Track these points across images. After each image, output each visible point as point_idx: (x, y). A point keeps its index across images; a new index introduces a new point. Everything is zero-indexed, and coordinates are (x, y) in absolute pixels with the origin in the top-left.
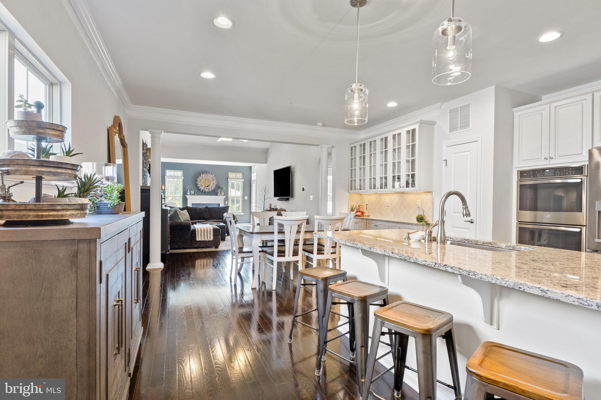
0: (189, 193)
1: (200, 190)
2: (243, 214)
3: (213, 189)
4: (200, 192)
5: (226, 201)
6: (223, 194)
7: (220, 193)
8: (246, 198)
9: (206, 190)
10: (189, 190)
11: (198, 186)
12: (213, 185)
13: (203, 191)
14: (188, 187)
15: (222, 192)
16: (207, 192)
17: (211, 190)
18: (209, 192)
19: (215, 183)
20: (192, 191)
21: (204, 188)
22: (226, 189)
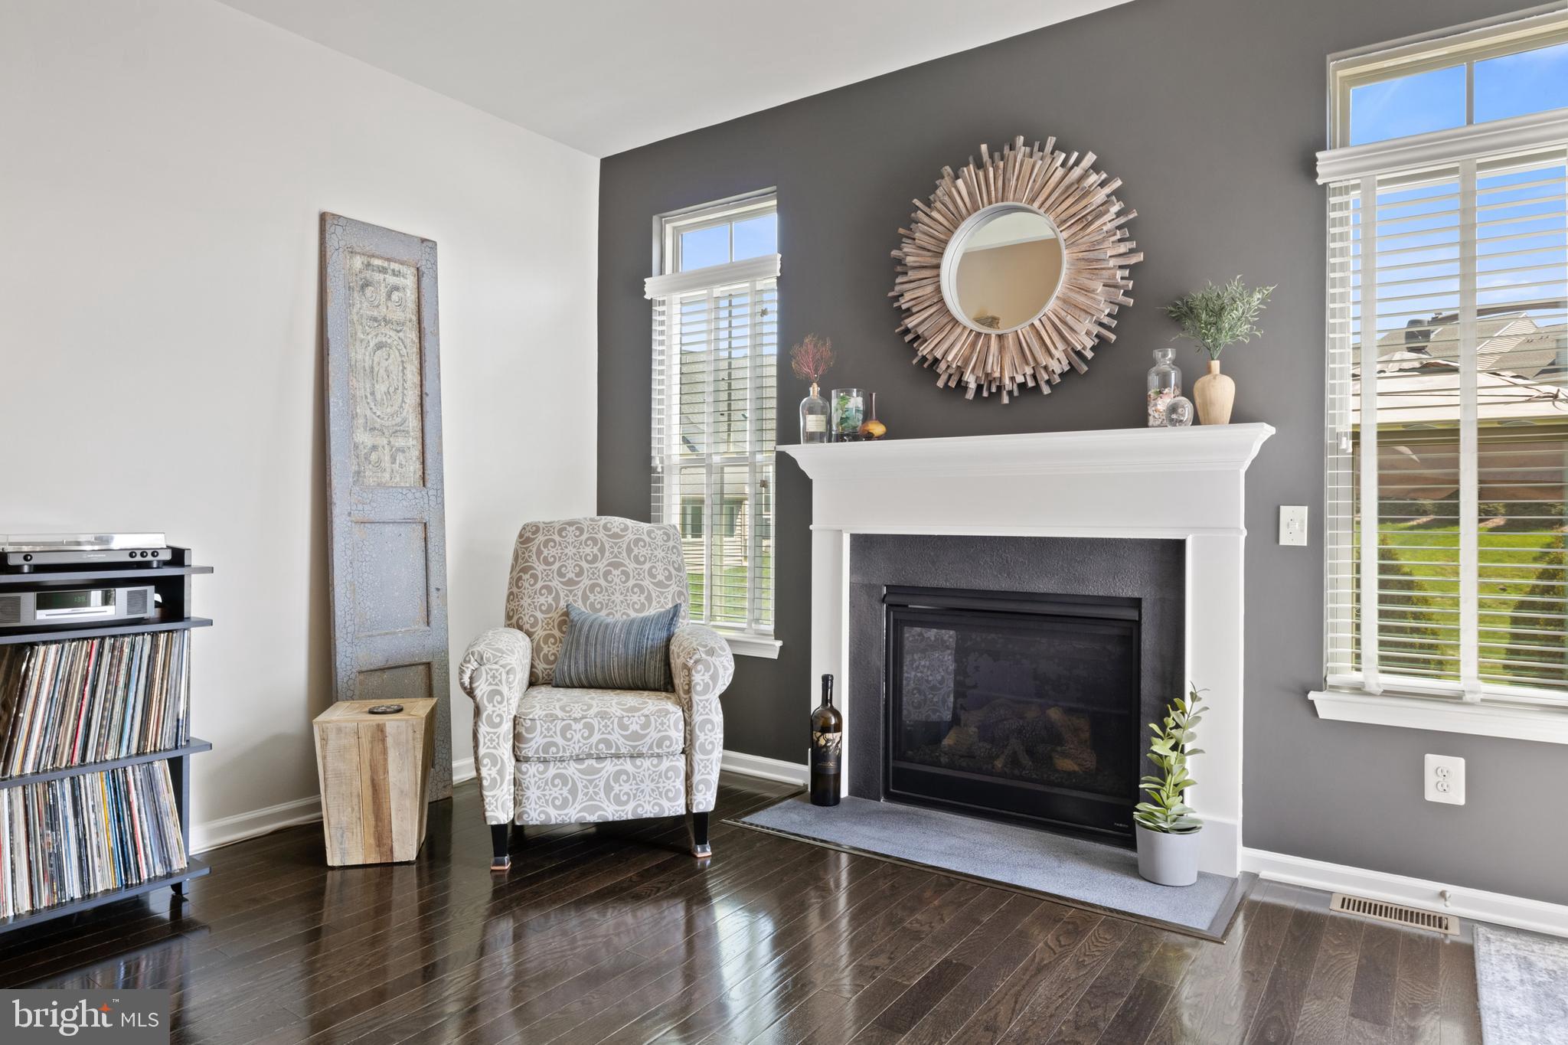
0: (813, 424)
1: (932, 370)
3: (1085, 342)
4: (927, 398)
5: (1286, 511)
6: (1222, 390)
9: (993, 366)
10: (814, 390)
11: (911, 322)
12: (1087, 291)
13: (970, 379)
14: (808, 360)
15: (1208, 371)
16: (1010, 393)
17: (1058, 364)
18: (1037, 388)
19: (1114, 253)
20: (845, 387)
21: (973, 345)
22: (1265, 318)
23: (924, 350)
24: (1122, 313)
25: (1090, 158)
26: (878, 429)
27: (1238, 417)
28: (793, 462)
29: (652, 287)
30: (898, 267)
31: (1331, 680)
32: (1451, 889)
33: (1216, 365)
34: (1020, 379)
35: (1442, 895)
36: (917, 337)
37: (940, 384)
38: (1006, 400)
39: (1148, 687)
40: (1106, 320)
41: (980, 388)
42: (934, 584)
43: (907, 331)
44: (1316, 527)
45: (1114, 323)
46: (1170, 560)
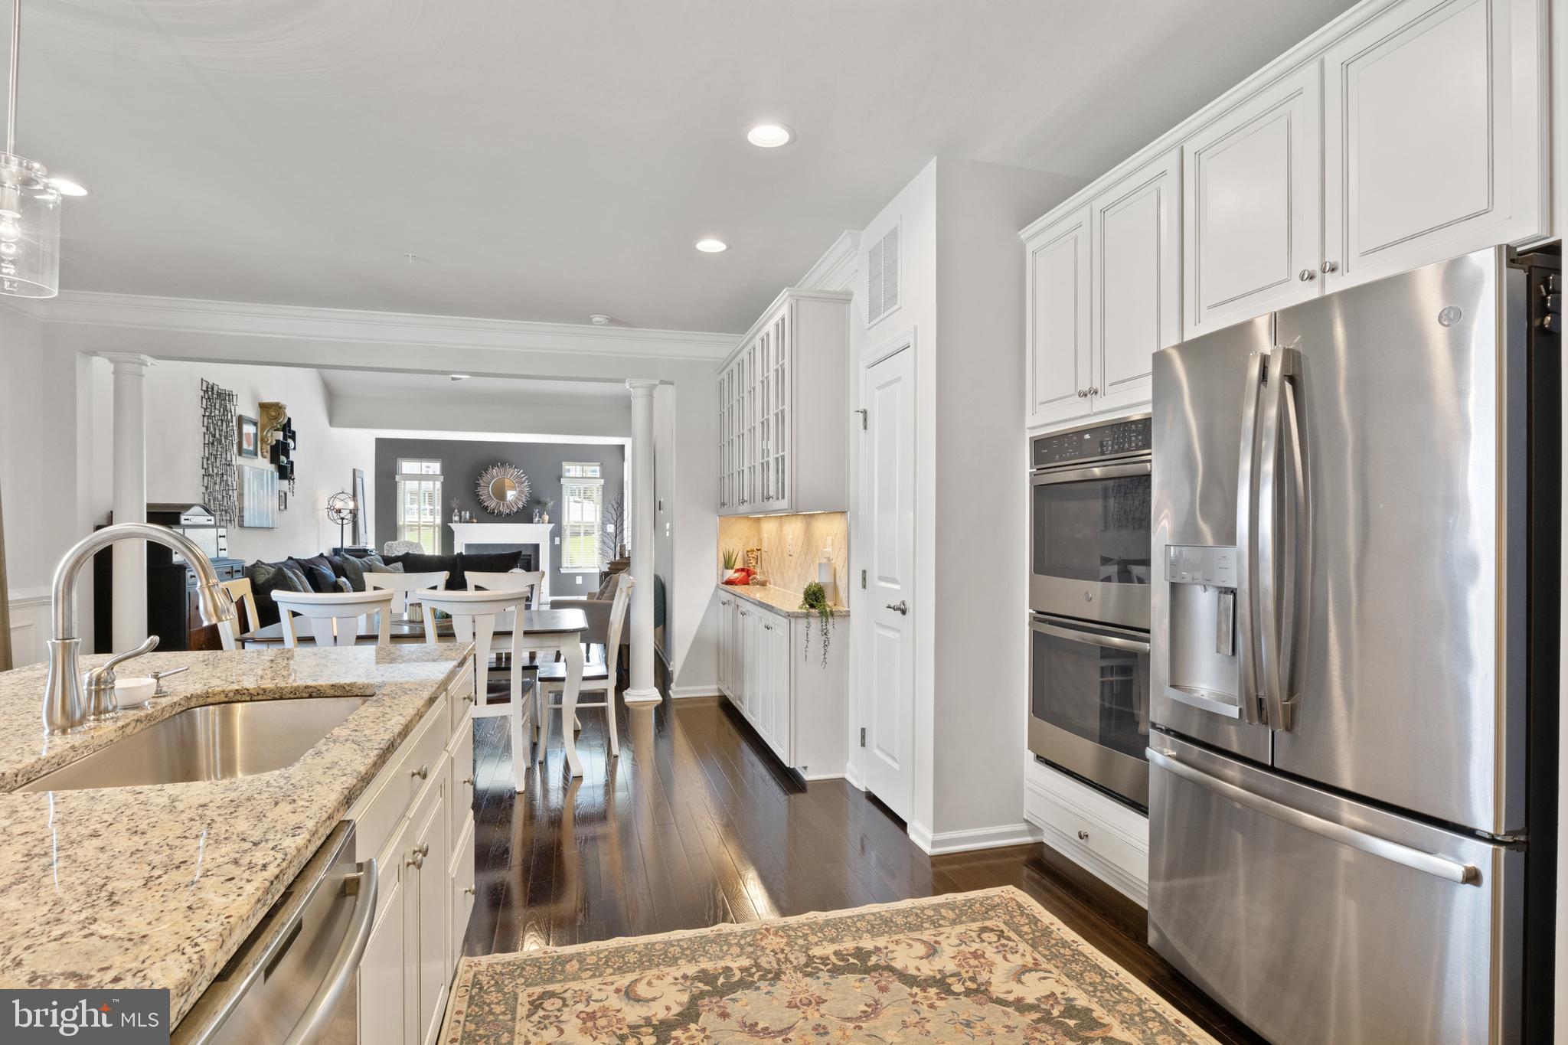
0: (456, 518)
1: (486, 508)
3: (520, 506)
4: (485, 514)
5: (556, 538)
6: (546, 518)
7: (540, 517)
8: (611, 528)
9: (501, 509)
10: (456, 511)
11: (482, 498)
12: (521, 497)
13: (495, 511)
14: (454, 503)
15: (543, 514)
16: (505, 515)
17: (515, 510)
18: (510, 514)
19: (526, 489)
20: (466, 511)
21: (496, 503)
22: (554, 505)
23: (486, 504)
24: (527, 501)
25: (522, 471)
26: (475, 521)
27: (549, 522)
28: (450, 527)
29: (397, 478)
30: (478, 485)
31: (563, 566)
33: (545, 513)
34: (506, 512)
37: (488, 512)
38: (503, 516)
40: (525, 502)
41: (497, 513)
43: (478, 499)
44: (561, 542)
46: (536, 547)
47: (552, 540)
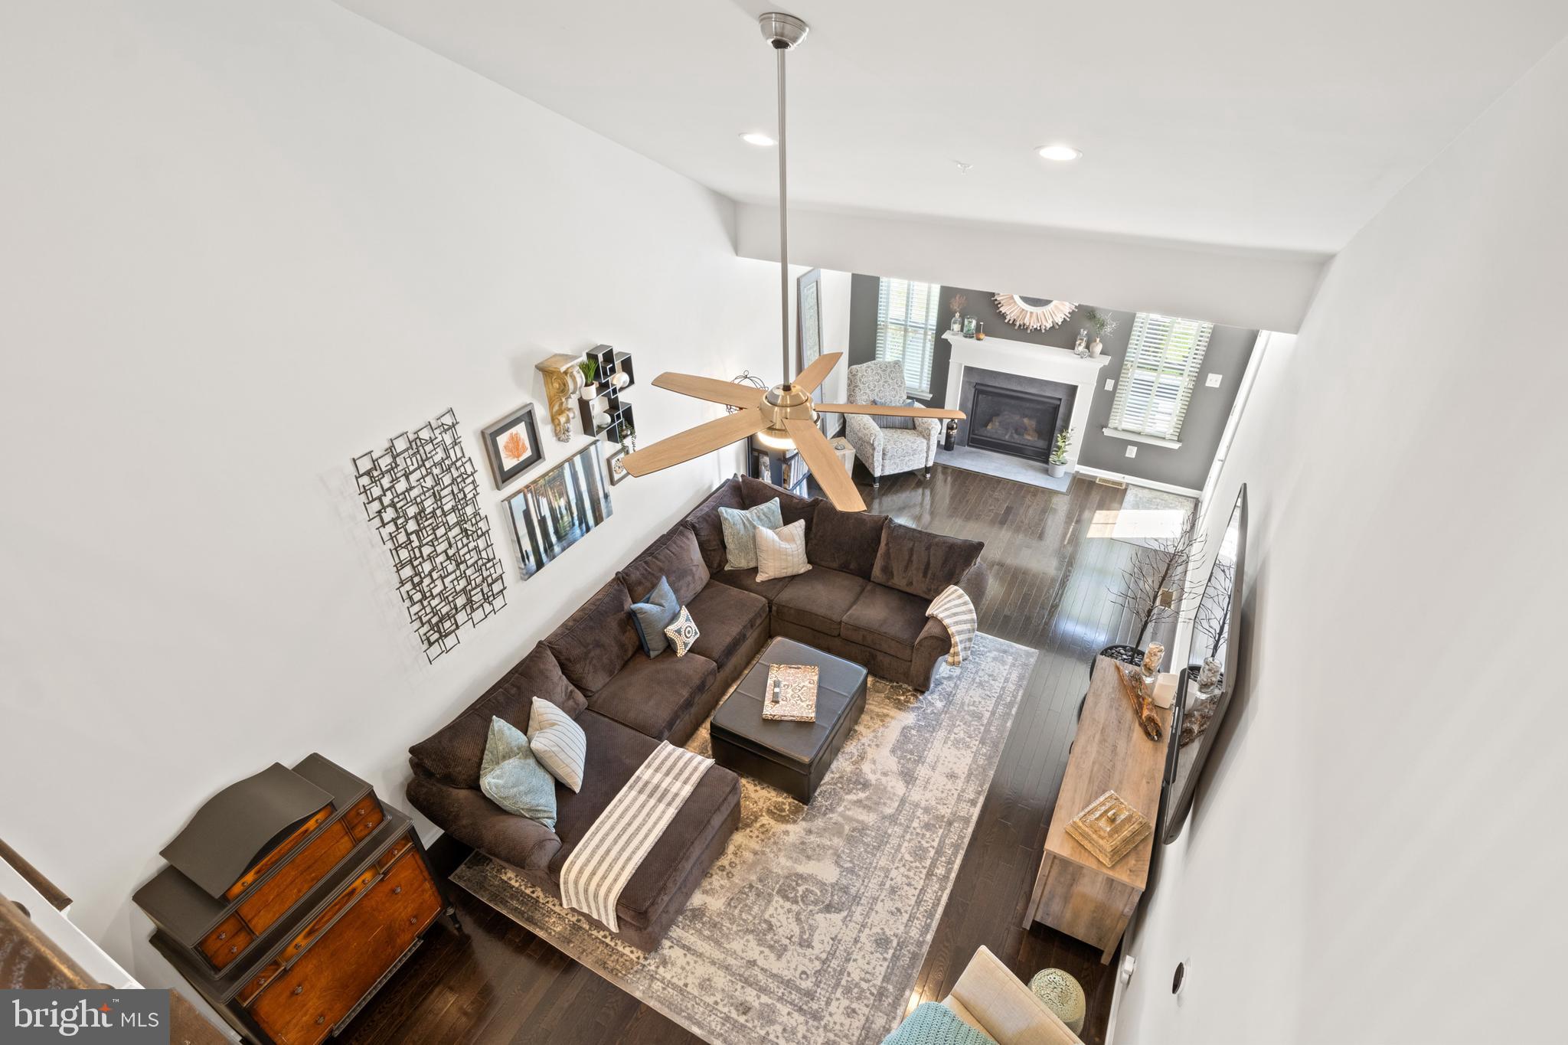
0: (956, 327)
1: (1003, 316)
2: (1176, 446)
3: (1059, 321)
4: (1001, 326)
5: (1108, 380)
6: (1098, 348)
7: (1087, 347)
8: (1214, 381)
9: (1027, 321)
10: (957, 315)
11: (999, 298)
12: (1063, 305)
13: (1018, 324)
14: (956, 303)
15: (1096, 341)
16: (1031, 330)
17: (1049, 325)
18: (1041, 330)
20: (971, 319)
21: (1021, 312)
23: (1003, 309)
24: (1073, 314)
26: (983, 335)
27: (1102, 354)
28: (946, 339)
31: (1109, 425)
32: (1126, 476)
33: (1098, 340)
34: (1035, 327)
35: (1124, 478)
36: (1000, 303)
37: (1006, 321)
38: (1029, 331)
39: (1059, 423)
40: (1068, 315)
41: (1020, 325)
42: (994, 385)
43: (996, 300)
44: (1115, 388)
45: (1069, 316)
46: (1072, 390)
47: (1101, 382)
